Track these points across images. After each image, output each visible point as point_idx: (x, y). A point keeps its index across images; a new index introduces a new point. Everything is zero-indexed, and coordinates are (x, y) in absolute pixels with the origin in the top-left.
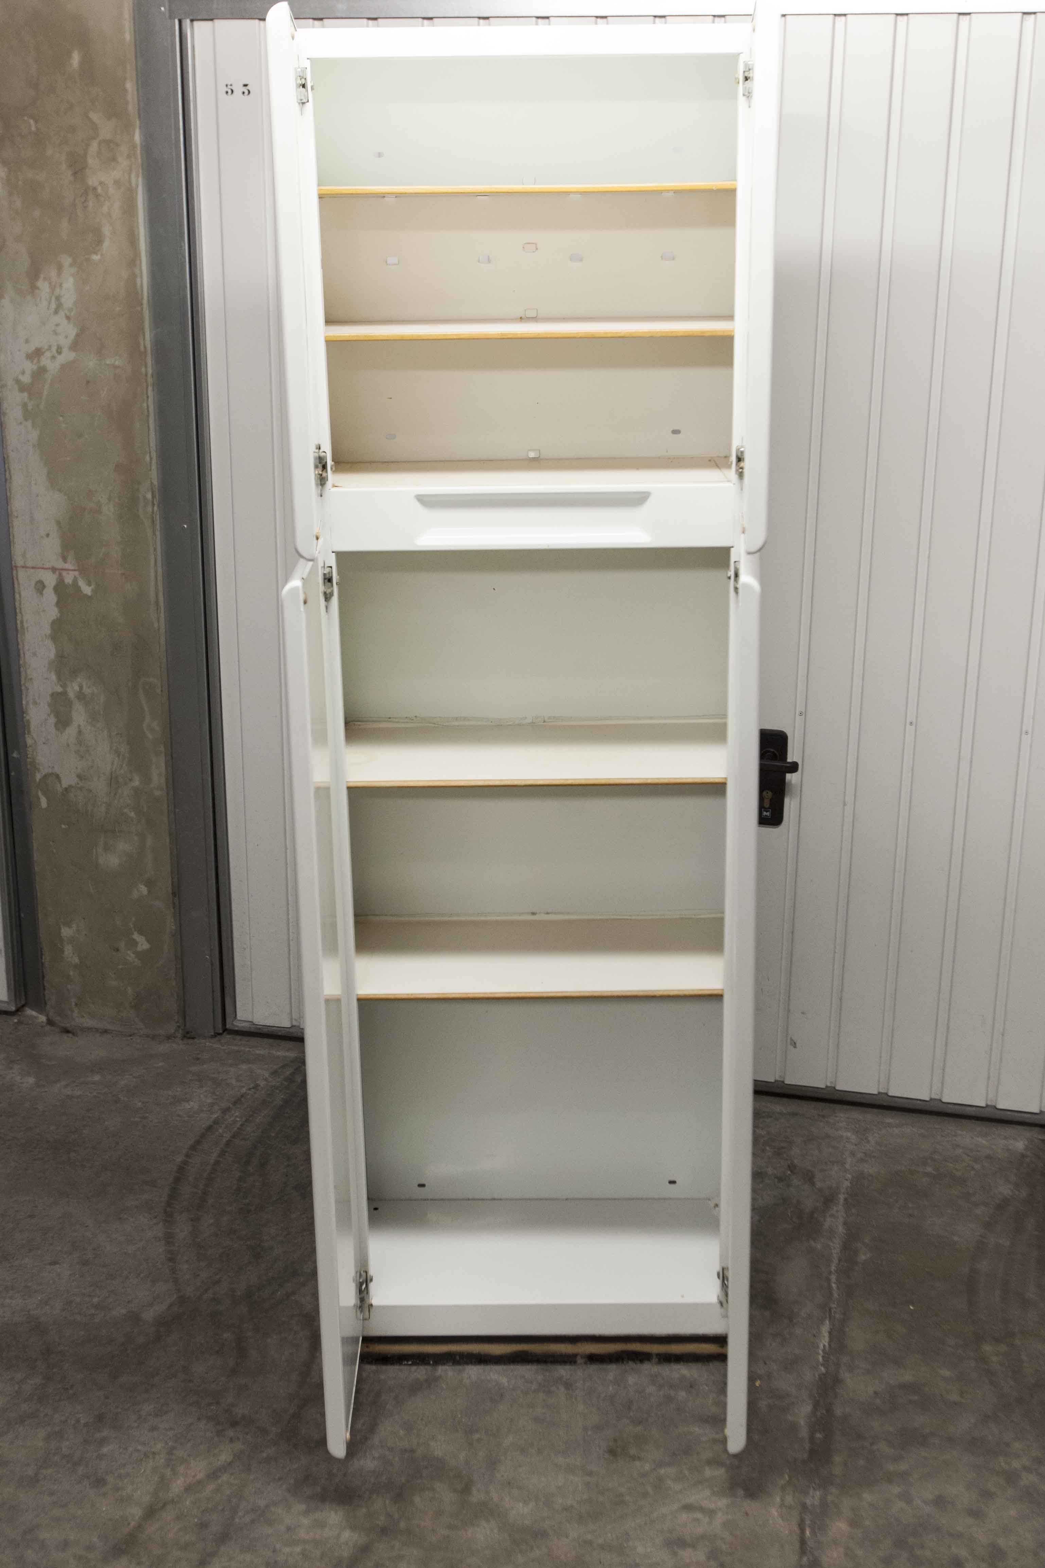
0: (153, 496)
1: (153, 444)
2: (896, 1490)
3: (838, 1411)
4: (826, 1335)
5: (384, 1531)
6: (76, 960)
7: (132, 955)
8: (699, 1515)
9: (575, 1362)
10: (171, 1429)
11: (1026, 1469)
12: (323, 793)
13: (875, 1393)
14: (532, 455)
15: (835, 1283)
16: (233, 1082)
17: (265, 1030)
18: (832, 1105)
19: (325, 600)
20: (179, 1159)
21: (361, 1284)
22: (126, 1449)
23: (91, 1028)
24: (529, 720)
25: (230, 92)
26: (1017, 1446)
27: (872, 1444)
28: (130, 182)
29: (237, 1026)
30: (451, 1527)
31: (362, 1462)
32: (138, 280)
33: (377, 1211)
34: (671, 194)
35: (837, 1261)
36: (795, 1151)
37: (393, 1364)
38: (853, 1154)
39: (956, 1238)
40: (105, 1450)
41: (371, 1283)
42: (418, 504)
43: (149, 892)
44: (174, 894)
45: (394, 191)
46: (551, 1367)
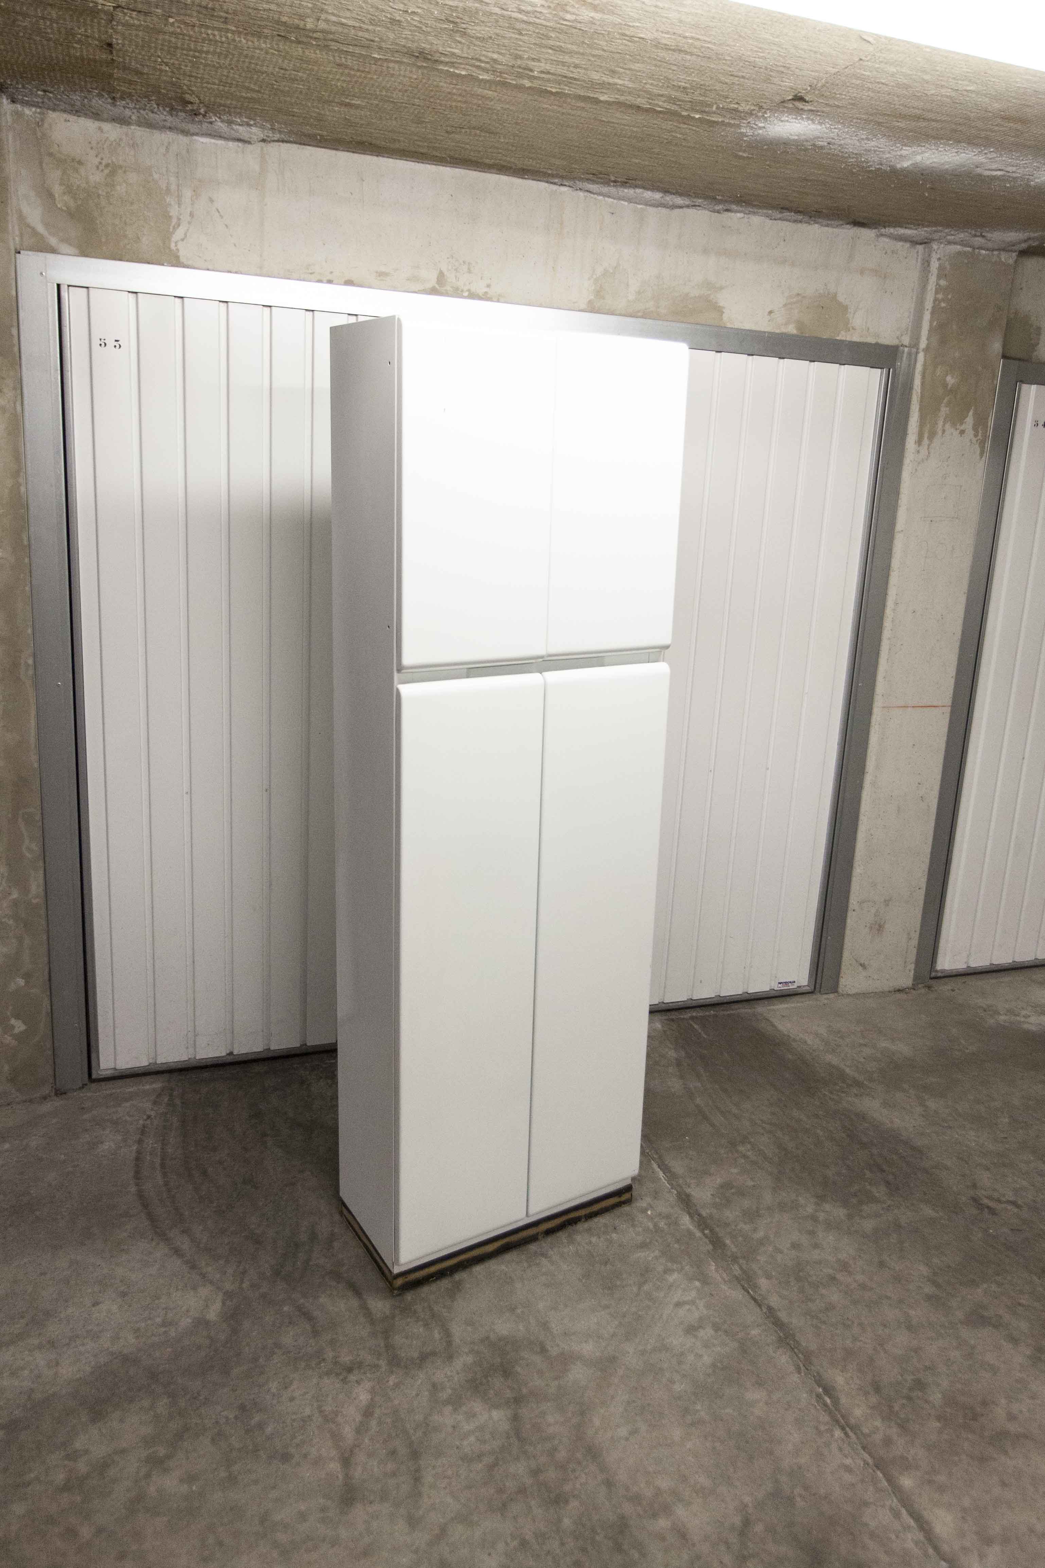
2: (770, 1248)
5: (517, 1400)
7: (9, 1038)
8: (688, 1307)
9: (538, 1239)
10: (306, 1393)
11: (817, 1211)
13: (712, 1195)
16: (128, 1118)
17: (128, 1072)
20: (133, 1189)
25: (103, 344)
26: (801, 1199)
27: (736, 1226)
28: (15, 408)
29: (102, 1075)
30: (556, 1378)
37: (424, 1284)
40: (269, 1431)
43: (27, 983)
46: (523, 1248)
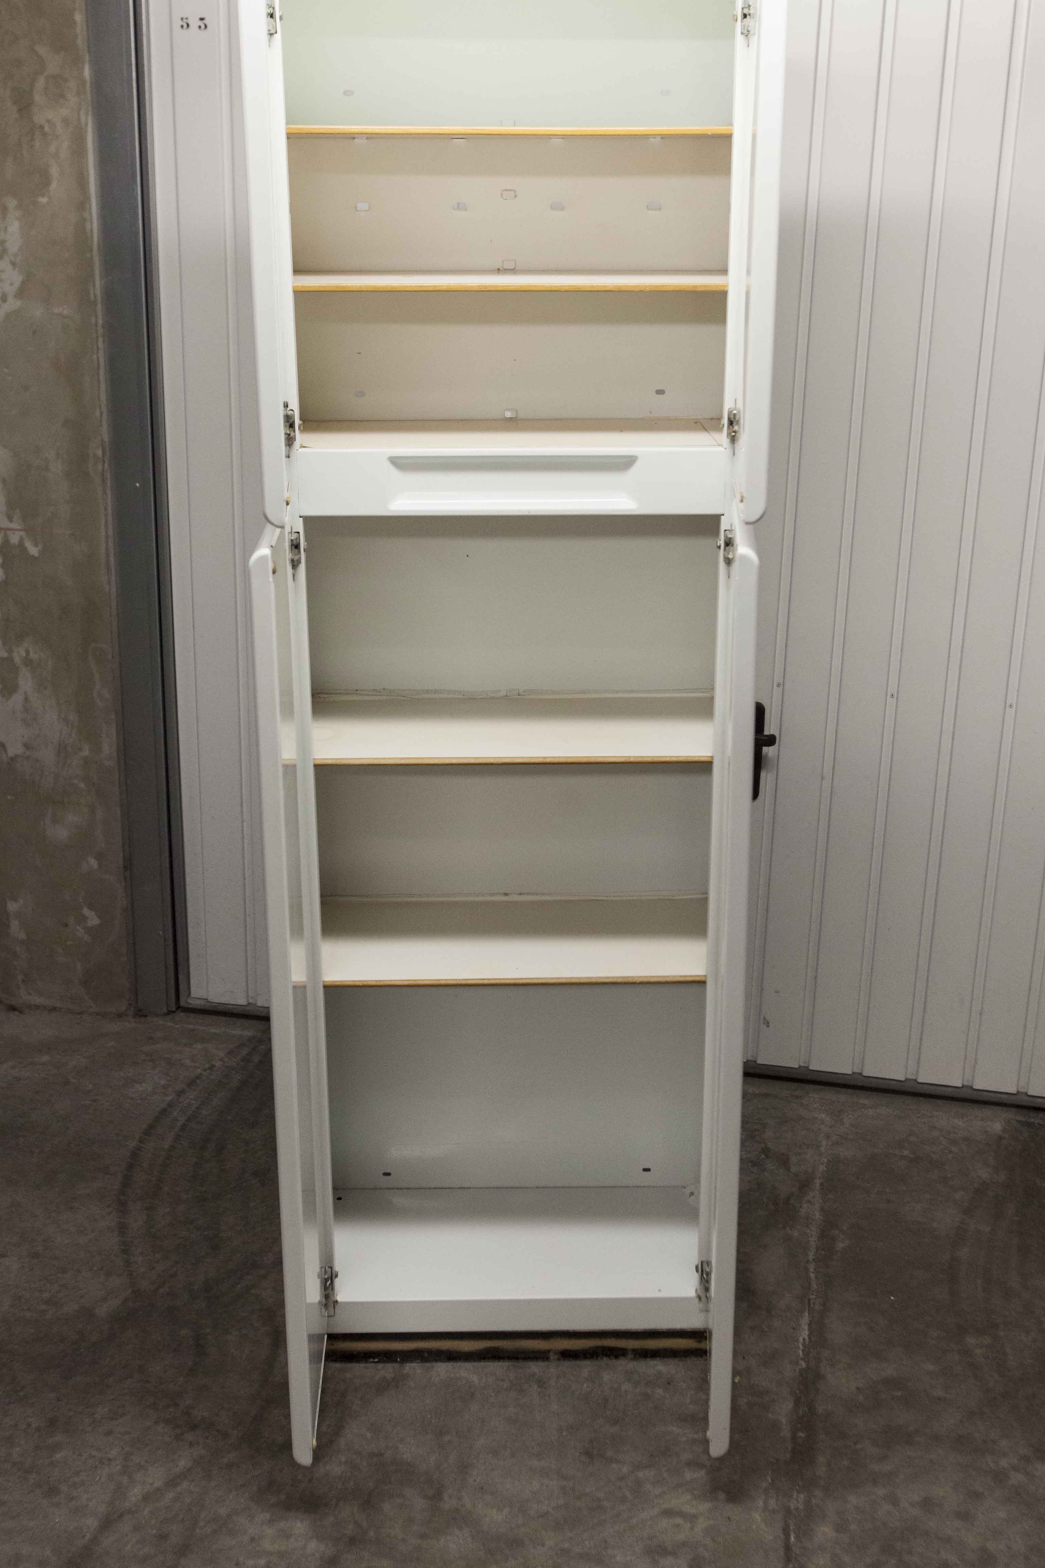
0: (104, 453)
1: (103, 397)
2: (881, 1492)
3: (820, 1409)
4: (806, 1327)
5: (352, 1541)
6: (22, 936)
7: (81, 930)
8: (679, 1520)
9: (548, 1359)
10: (127, 1433)
11: (1015, 1468)
12: (290, 770)
13: (858, 1388)
14: (508, 414)
15: (813, 1273)
16: (188, 1062)
17: (220, 1008)
18: (803, 1085)
19: (293, 568)
20: (132, 1144)
21: (326, 1280)
22: (80, 1455)
23: (39, 1006)
24: (503, 693)
25: (185, 26)
26: (1004, 1443)
27: (855, 1444)
28: (79, 120)
29: (191, 1004)
30: (423, 1536)
31: (328, 1468)
32: (88, 226)
33: (341, 1201)
34: (658, 139)
35: (815, 1250)
36: (769, 1134)
37: (358, 1361)
38: (828, 1137)
39: (935, 1225)
40: (58, 1456)
41: (336, 1279)
42: (392, 468)
43: (100, 865)
44: (125, 868)
45: (365, 131)
46: (521, 1363)
